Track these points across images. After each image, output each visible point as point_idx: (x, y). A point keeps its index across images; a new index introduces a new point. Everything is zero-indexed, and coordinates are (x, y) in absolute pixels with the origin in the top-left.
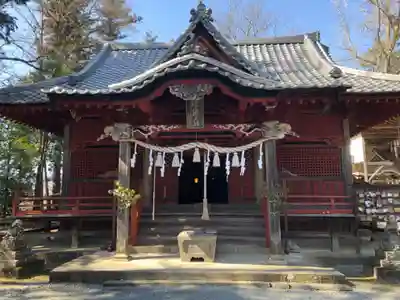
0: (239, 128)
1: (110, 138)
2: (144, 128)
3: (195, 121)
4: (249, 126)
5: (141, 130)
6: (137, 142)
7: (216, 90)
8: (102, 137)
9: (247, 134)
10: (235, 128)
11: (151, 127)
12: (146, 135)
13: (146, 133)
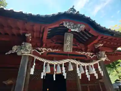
0: (88, 54)
1: (16, 53)
2: (39, 49)
4: (91, 54)
6: (36, 58)
8: (10, 53)
9: (92, 57)
11: (43, 49)
12: (40, 53)
13: (40, 52)
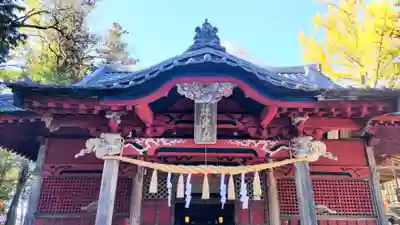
0: (262, 145)
1: (93, 155)
2: (138, 142)
3: (205, 134)
4: (273, 143)
5: (135, 145)
7: (237, 91)
8: (82, 153)
9: (272, 154)
10: (256, 145)
11: (147, 141)
12: (141, 152)
13: (141, 148)
